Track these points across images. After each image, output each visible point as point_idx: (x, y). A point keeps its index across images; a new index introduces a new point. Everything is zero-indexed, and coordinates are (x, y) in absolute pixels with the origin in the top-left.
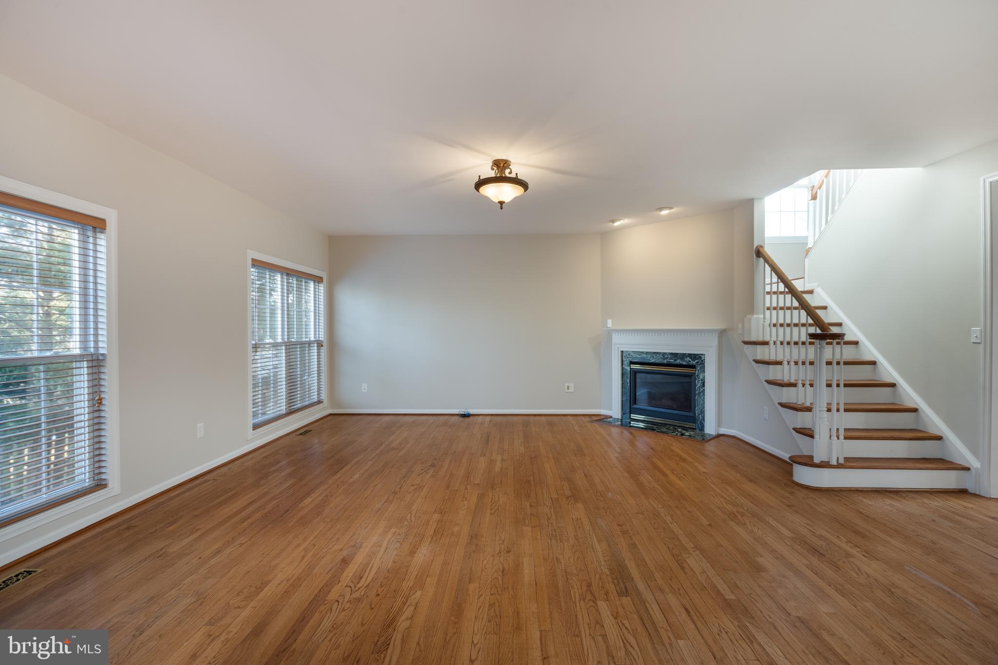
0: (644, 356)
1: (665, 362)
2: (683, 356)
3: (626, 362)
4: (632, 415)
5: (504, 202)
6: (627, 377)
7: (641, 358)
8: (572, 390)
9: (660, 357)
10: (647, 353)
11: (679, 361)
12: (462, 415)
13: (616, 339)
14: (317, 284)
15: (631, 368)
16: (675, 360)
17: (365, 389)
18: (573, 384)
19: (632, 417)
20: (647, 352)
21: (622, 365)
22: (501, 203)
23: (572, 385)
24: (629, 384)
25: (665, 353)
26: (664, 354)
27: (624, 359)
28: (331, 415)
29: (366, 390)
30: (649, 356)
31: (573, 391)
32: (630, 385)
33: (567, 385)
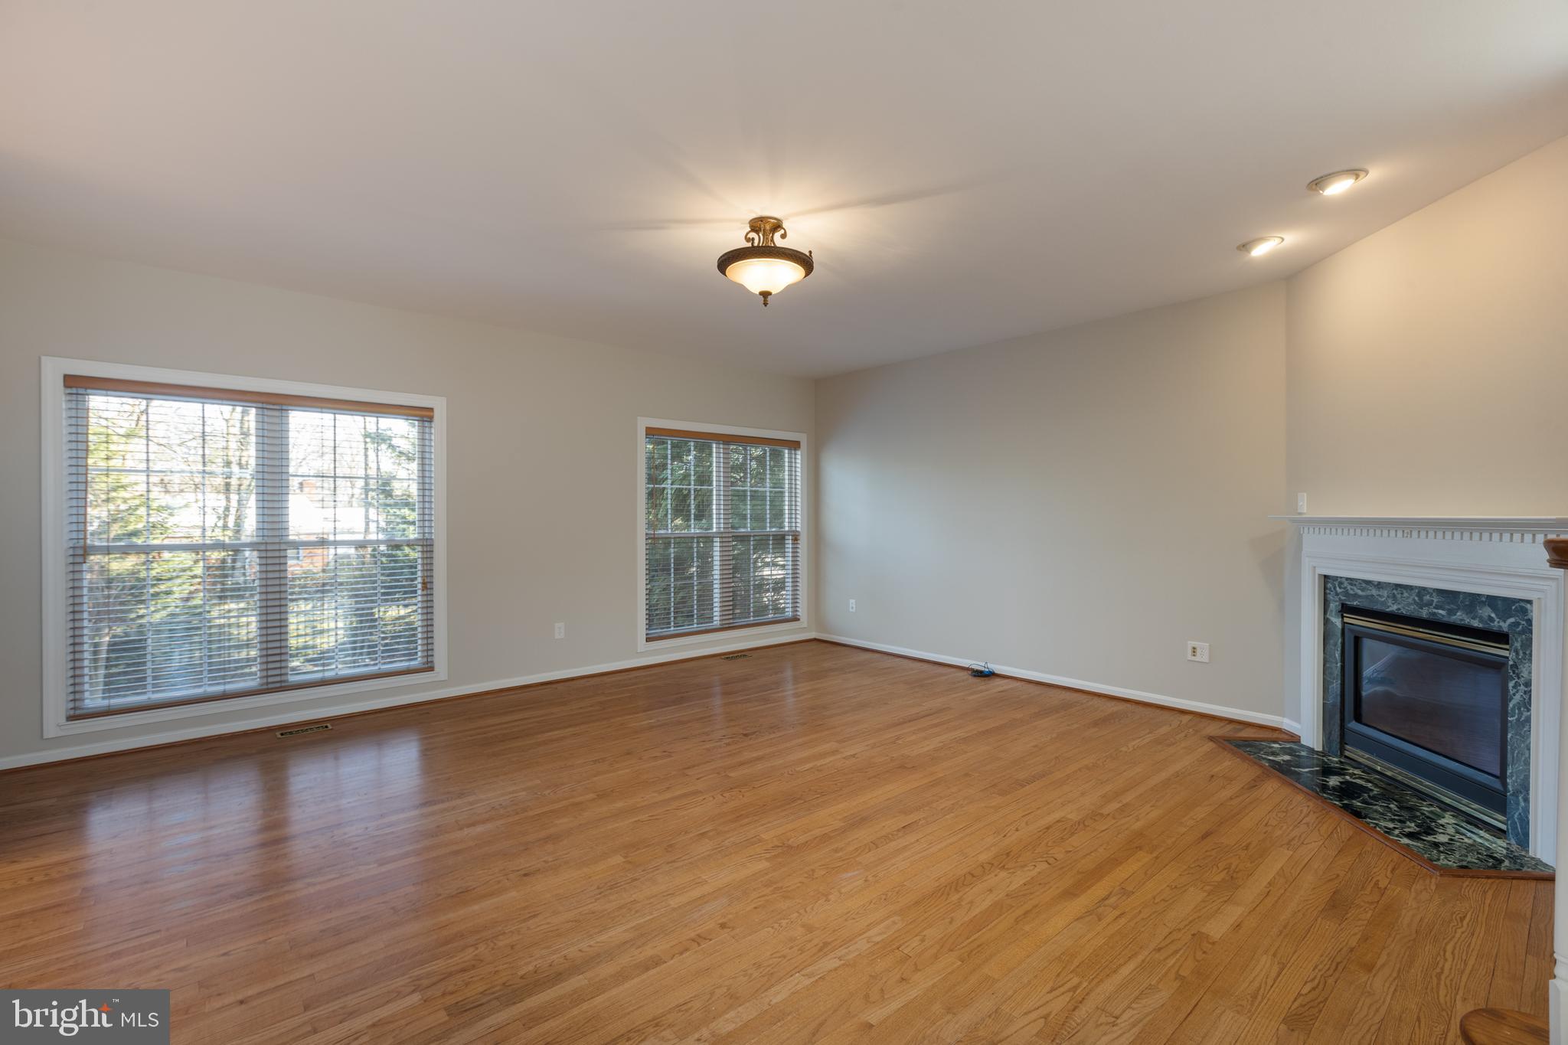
0: (1374, 592)
1: (1424, 613)
2: (1473, 601)
3: (1334, 606)
4: (1348, 747)
5: (769, 294)
6: (1335, 645)
7: (1367, 597)
8: (1203, 656)
9: (1410, 600)
10: (1379, 585)
11: (1460, 617)
12: (977, 671)
13: (1312, 542)
14: (793, 452)
15: (1344, 623)
16: (1451, 612)
17: (852, 608)
18: (1208, 644)
19: (1347, 753)
20: (1379, 583)
21: (1325, 612)
22: (765, 295)
23: (1203, 647)
24: (1339, 664)
25: (1424, 589)
26: (1422, 591)
27: (1330, 597)
28: (815, 640)
29: (854, 610)
30: (1385, 593)
31: (1205, 659)
32: (1343, 667)
33: (1191, 644)
